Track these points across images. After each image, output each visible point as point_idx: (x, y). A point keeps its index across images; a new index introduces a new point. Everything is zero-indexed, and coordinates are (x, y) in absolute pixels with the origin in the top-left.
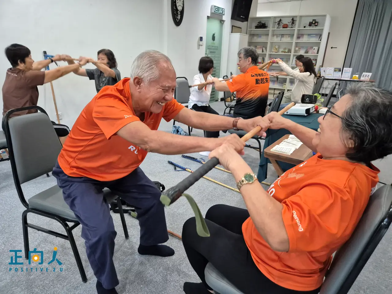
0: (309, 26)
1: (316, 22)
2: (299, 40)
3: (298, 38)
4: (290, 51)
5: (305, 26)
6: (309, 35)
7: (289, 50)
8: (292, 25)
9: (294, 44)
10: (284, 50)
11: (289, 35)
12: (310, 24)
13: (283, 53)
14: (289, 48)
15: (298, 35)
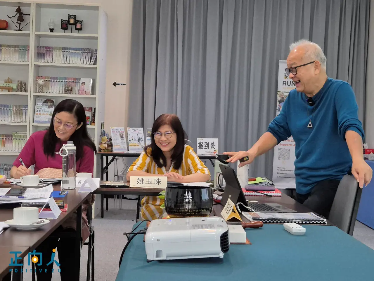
0: (62, 28)
1: (76, 22)
2: (42, 60)
3: (40, 55)
4: (22, 86)
5: (52, 27)
6: (66, 50)
7: (21, 84)
8: (20, 24)
9: (31, 71)
10: (6, 85)
11: (16, 46)
12: (65, 25)
13: (7, 93)
14: (20, 79)
15: (38, 50)
